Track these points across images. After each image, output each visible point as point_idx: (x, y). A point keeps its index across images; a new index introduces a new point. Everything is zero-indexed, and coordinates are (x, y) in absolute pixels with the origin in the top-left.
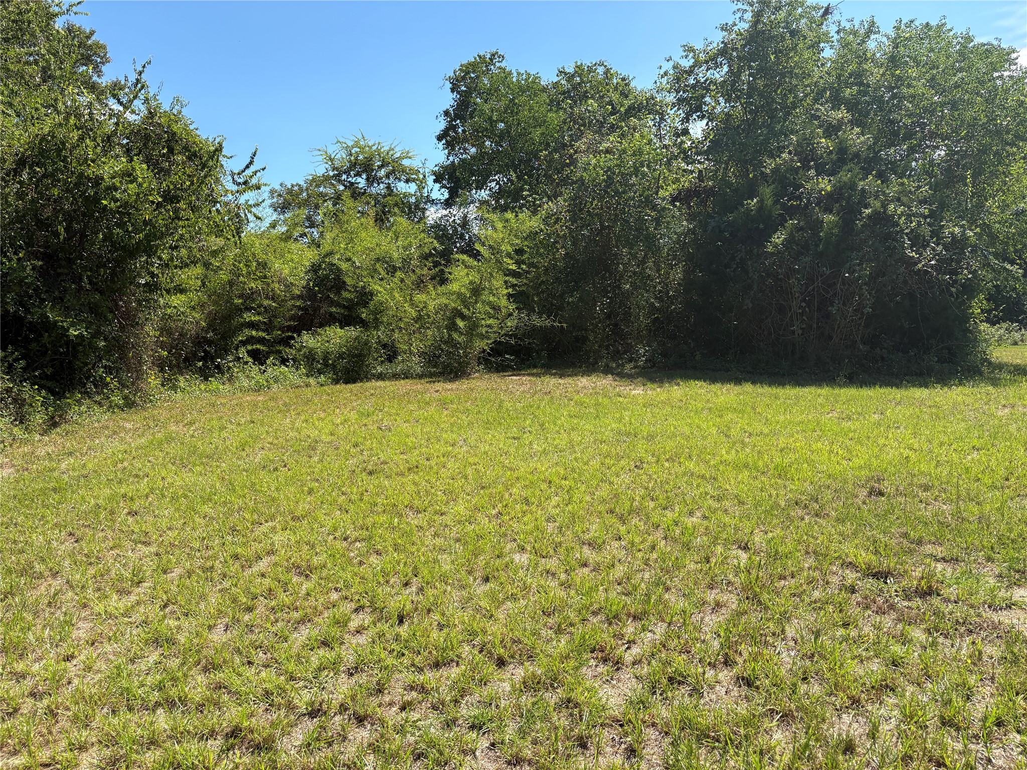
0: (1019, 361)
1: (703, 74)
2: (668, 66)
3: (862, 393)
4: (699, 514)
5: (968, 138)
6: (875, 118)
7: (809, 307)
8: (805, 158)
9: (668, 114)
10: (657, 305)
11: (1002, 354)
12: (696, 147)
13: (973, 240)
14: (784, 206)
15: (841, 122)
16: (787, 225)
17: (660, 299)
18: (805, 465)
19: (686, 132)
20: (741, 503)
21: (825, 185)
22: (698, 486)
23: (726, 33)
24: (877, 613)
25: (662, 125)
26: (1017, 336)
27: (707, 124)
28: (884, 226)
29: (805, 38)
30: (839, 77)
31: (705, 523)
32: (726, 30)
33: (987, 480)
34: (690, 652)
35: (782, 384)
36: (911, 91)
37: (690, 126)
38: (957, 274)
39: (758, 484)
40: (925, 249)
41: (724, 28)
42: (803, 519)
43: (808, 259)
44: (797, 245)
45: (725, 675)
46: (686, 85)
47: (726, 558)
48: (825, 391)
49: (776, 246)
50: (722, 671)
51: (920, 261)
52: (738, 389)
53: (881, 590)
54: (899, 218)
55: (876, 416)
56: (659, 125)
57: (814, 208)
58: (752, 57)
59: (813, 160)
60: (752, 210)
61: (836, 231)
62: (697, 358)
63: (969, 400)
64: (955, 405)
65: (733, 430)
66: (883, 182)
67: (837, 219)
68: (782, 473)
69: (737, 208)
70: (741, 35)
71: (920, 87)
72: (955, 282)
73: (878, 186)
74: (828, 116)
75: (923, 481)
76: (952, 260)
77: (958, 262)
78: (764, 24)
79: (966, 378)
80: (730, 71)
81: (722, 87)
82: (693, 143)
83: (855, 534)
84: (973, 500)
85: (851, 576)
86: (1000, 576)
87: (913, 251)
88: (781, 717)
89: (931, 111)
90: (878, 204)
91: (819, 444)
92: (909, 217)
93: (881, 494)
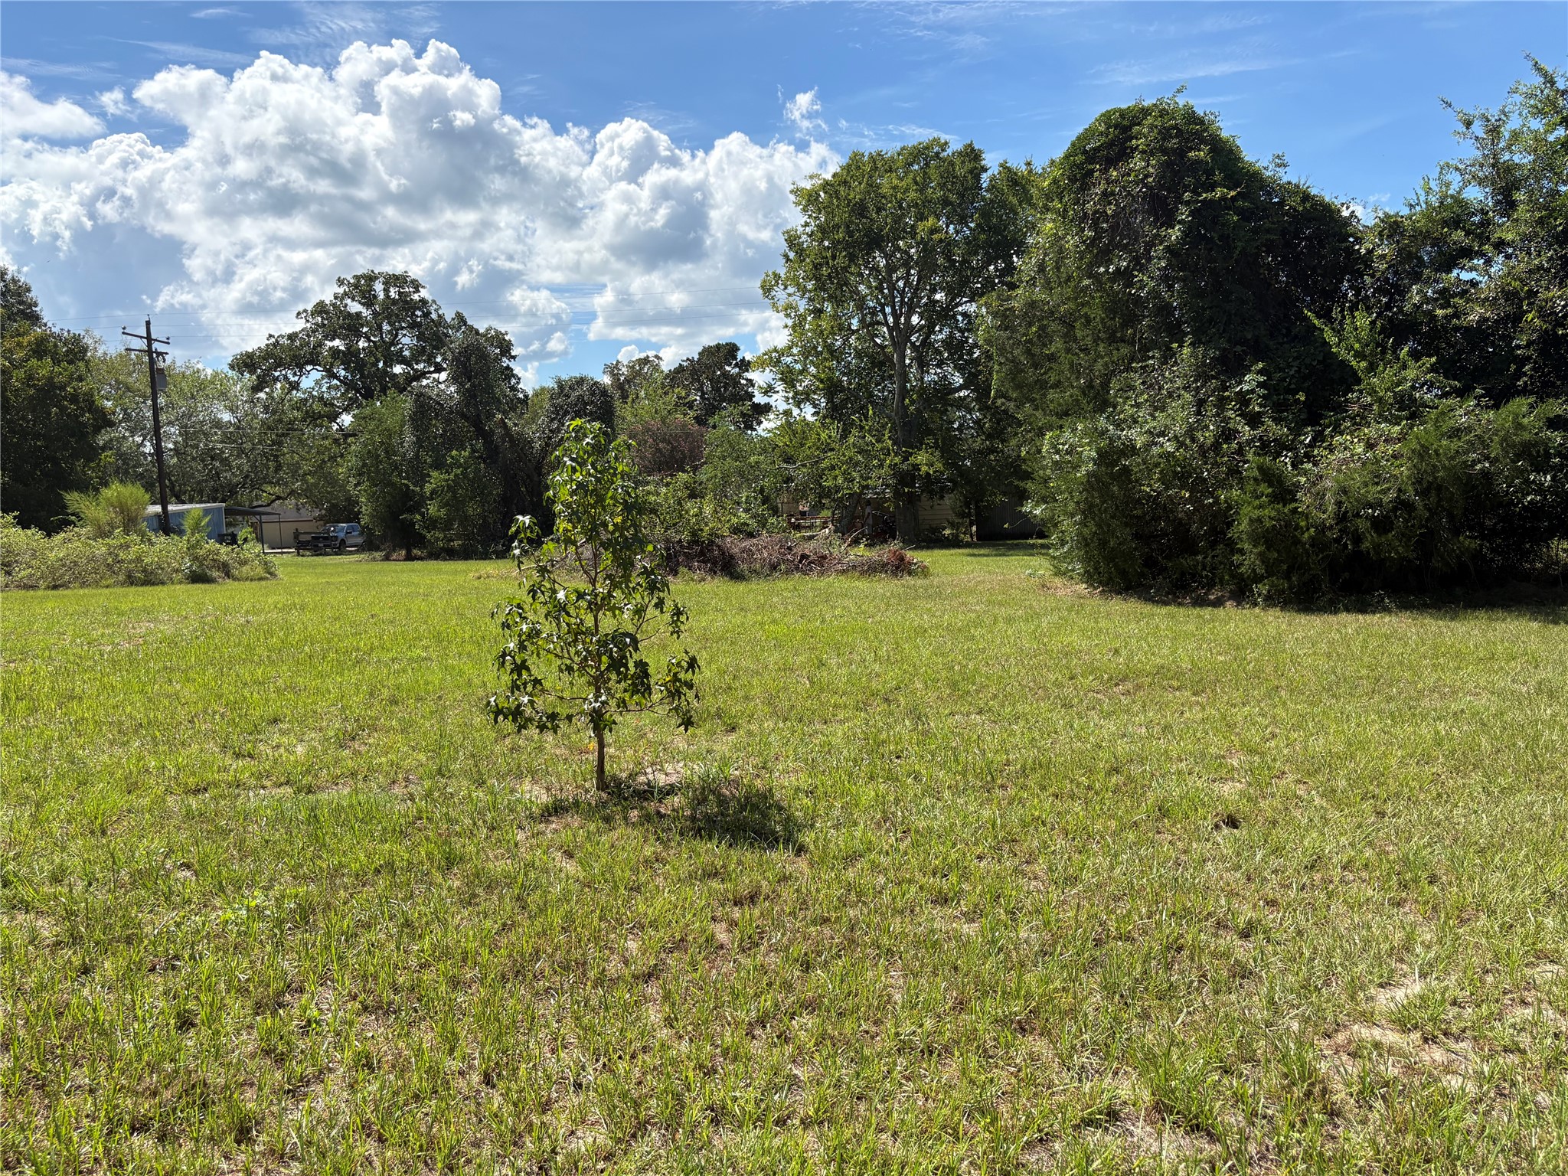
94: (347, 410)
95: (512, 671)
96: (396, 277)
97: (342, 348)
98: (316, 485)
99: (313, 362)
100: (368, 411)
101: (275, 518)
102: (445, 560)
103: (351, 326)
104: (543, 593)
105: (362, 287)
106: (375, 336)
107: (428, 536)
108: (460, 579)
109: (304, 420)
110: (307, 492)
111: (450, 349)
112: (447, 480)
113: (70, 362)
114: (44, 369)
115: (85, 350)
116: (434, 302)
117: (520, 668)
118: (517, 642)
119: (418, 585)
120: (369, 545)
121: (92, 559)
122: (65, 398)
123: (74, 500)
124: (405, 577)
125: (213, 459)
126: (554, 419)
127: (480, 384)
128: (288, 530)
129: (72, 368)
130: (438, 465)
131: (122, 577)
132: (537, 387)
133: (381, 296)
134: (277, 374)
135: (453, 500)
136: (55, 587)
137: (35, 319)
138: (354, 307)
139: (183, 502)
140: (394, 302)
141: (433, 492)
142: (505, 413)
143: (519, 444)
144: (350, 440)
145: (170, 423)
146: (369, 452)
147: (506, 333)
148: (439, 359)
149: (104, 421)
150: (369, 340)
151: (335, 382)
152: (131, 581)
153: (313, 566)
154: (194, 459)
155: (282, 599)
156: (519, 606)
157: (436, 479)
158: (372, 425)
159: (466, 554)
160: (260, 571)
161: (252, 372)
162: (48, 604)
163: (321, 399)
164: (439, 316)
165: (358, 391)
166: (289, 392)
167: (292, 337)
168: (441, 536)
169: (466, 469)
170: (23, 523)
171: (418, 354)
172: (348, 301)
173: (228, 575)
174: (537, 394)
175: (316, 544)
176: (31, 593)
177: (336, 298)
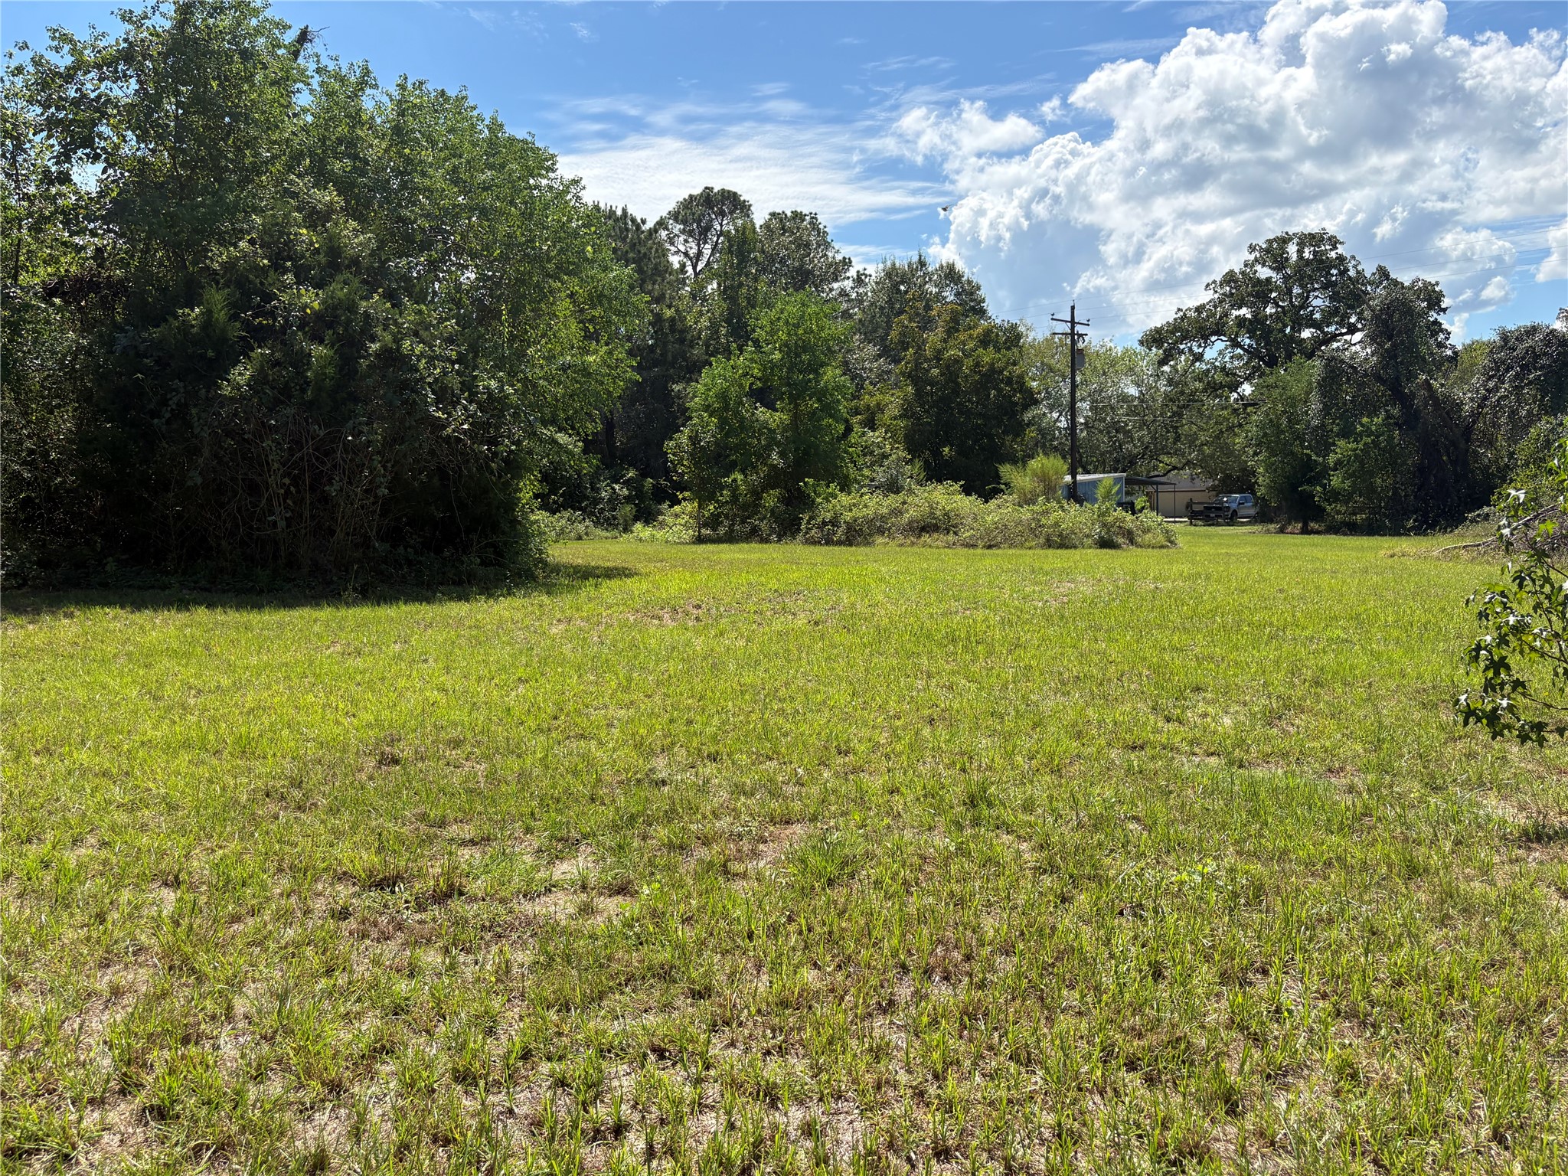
0: (580, 561)
1: (90, 84)
2: (23, 58)
3: (378, 614)
4: (92, 840)
5: (504, 258)
6: (378, 212)
7: (296, 486)
8: (278, 254)
9: (30, 141)
10: (27, 475)
11: (560, 552)
12: (86, 207)
13: (514, 398)
14: (247, 325)
15: (330, 208)
16: (252, 354)
17: (30, 465)
18: (286, 732)
19: (65, 178)
20: (172, 808)
21: (312, 300)
22: (95, 790)
23: (131, 27)
24: (379, 941)
25: (20, 159)
26: (581, 528)
27: (104, 171)
28: (400, 369)
29: (265, 67)
30: (323, 140)
31: (104, 853)
32: (130, 21)
33: (531, 723)
34: (55, 1090)
35: (258, 606)
36: (427, 182)
37: (75, 169)
38: (497, 444)
39: (204, 772)
40: (454, 407)
41: (127, 17)
42: (276, 817)
43: (290, 411)
44: (273, 388)
45: (120, 1114)
46: (60, 97)
47: (136, 908)
48: (325, 613)
49: (238, 387)
50: (115, 1105)
51: (449, 424)
52: (182, 617)
53: (386, 906)
54: (419, 360)
55: (397, 647)
56: (14, 158)
57: (294, 333)
58: (180, 75)
59: (290, 259)
60: (193, 326)
61: (330, 371)
62: (108, 568)
63: (518, 616)
64: (501, 623)
65: (168, 687)
66: (393, 306)
67: (331, 353)
68: (246, 749)
69: (166, 320)
70: (158, 36)
71: (438, 178)
72: (495, 454)
73: (387, 311)
74: (310, 196)
75: (453, 734)
76: (490, 425)
77: (497, 428)
78: (196, 27)
79: (517, 586)
80: (141, 91)
81: (129, 113)
82: (80, 198)
83: (354, 828)
84: (513, 752)
85: (344, 892)
86: (540, 850)
87: (439, 409)
88: (214, 1152)
89: (454, 214)
90: (388, 338)
91: (310, 698)
92: (431, 360)
93: (395, 761)
94: (1248, 378)
95: (1487, 668)
96: (1312, 236)
97: (1249, 316)
98: (1212, 456)
99: (1218, 333)
100: (1271, 380)
101: (1170, 488)
102: (1345, 534)
103: (1260, 291)
104: (1533, 581)
105: (1274, 252)
106: (1283, 301)
107: (1328, 508)
108: (1370, 556)
109: (1205, 390)
110: (1203, 462)
111: (1369, 306)
112: (1355, 450)
113: (1008, 349)
114: (987, 356)
115: (1019, 336)
116: (1353, 257)
117: (1499, 665)
118: (1496, 635)
119: (1322, 561)
120: (1263, 517)
121: (1020, 523)
122: (1002, 381)
123: (1006, 471)
124: (1306, 551)
125: (1117, 431)
126: (1493, 376)
127: (1403, 342)
128: (1182, 499)
129: (1009, 353)
130: (1346, 433)
131: (1042, 540)
132: (1468, 342)
133: (1294, 257)
134: (1182, 347)
135: (1360, 469)
136: (990, 547)
137: (982, 312)
138: (1264, 272)
139: (1088, 472)
140: (1308, 262)
141: (1339, 463)
142: (1429, 373)
143: (1447, 408)
144: (1249, 409)
145: (1083, 399)
146: (1271, 421)
147: (1437, 284)
148: (1353, 320)
149: (1031, 400)
150: (1278, 306)
151: (1239, 351)
152: (1049, 544)
153: (1209, 536)
154: (1101, 432)
155: (1186, 568)
156: (1503, 594)
157: (1343, 448)
158: (1276, 393)
159: (1371, 529)
160: (1161, 539)
161: (1159, 347)
162: (988, 561)
163: (1223, 369)
164: (1358, 272)
165: (1261, 359)
166: (1193, 364)
167: (1199, 309)
168: (1343, 509)
169: (1378, 437)
170: (967, 491)
171: (1329, 315)
172: (1258, 267)
173: (1132, 542)
174: (1469, 348)
175: (1209, 514)
176: (972, 551)
177: (1246, 265)
